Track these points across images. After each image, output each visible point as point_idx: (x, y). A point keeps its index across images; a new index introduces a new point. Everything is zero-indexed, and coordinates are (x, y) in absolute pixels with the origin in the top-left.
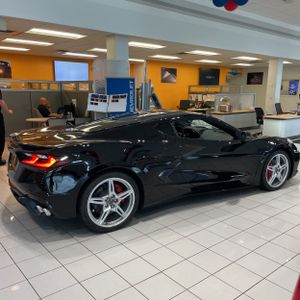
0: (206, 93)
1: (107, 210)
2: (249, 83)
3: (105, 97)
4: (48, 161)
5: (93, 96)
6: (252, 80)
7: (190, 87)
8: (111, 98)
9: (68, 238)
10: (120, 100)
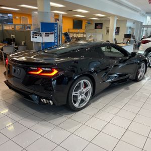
0: (78, 33)
1: (80, 98)
2: (96, 28)
3: (41, 34)
4: (52, 72)
5: (33, 33)
6: (97, 27)
7: (69, 29)
8: (44, 34)
9: (60, 117)
10: (50, 35)
